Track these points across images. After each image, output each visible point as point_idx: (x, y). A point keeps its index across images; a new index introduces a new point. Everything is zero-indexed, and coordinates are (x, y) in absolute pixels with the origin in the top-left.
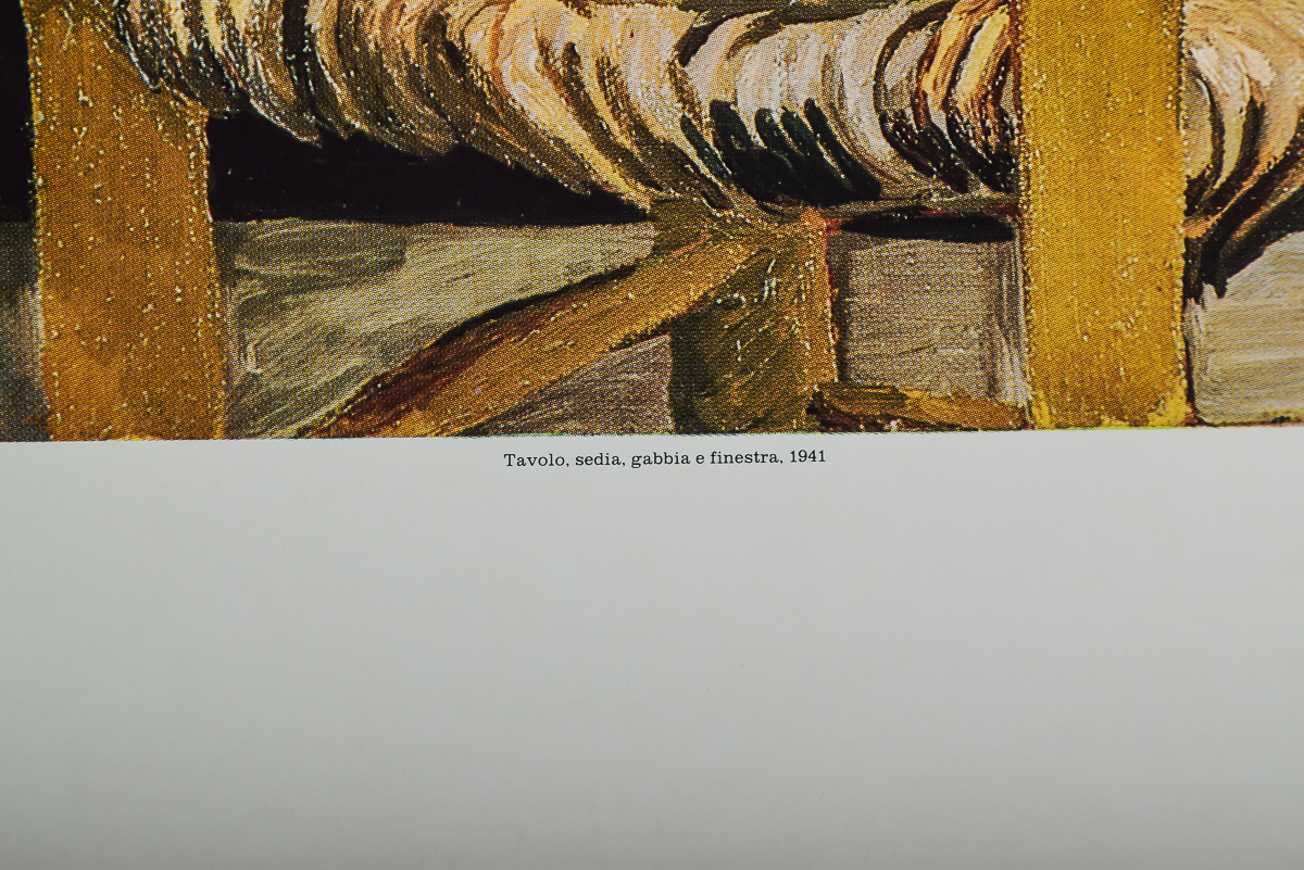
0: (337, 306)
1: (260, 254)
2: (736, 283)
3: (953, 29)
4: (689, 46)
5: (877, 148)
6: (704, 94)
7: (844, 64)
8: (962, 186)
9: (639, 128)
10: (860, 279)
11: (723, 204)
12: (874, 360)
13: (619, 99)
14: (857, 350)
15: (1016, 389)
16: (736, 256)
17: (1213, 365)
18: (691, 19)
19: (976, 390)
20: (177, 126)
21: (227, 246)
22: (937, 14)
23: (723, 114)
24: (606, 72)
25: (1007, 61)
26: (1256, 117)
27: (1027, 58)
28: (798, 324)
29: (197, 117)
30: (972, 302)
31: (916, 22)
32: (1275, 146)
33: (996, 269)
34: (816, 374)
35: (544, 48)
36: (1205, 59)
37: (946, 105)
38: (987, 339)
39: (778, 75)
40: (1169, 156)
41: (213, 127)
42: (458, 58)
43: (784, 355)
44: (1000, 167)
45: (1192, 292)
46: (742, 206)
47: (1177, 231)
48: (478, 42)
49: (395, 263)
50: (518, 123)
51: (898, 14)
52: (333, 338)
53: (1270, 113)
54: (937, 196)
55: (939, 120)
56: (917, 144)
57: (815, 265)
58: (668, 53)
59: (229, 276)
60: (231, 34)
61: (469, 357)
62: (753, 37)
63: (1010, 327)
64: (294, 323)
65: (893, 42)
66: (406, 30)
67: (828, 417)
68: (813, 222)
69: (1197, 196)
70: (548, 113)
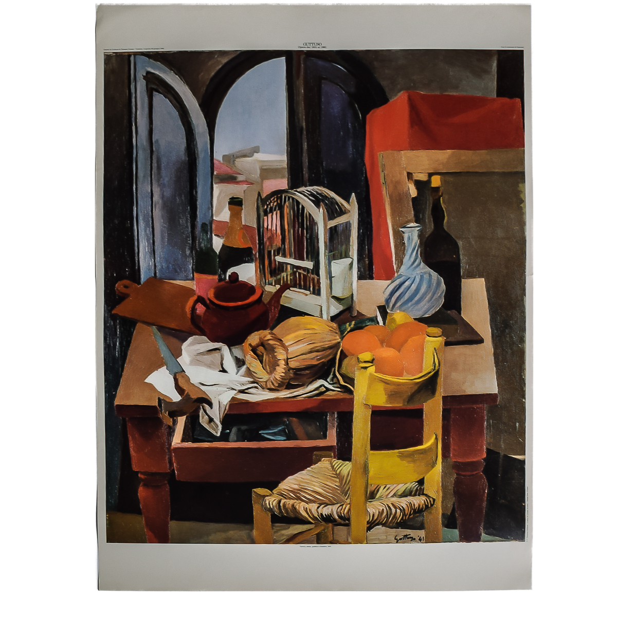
0: (284, 532)
1: (276, 527)
2: (323, 530)
3: (344, 506)
4: (318, 507)
5: (337, 517)
6: (320, 513)
7: (333, 509)
8: (345, 521)
9: (313, 516)
10: (335, 530)
11: (321, 522)
12: (336, 538)
13: (311, 512)
14: (335, 536)
15: (350, 541)
16: (323, 528)
17: (369, 538)
18: (318, 505)
19: (346, 540)
20: (268, 515)
21: (273, 526)
22: (343, 505)
23: (322, 514)
24: (310, 510)
25: (349, 510)
26: (373, 515)
27: (351, 509)
28: (328, 534)
29: (270, 514)
30: (346, 532)
31: (341, 506)
32: (375, 518)
33: (348, 529)
34: (331, 539)
35: (304, 508)
36: (368, 510)
37: (344, 514)
38: (347, 536)
39: (327, 510)
40: (365, 519)
41: (271, 515)
42: (295, 508)
43: (327, 537)
44: (349, 519)
45: (367, 531)
46: (323, 523)
47: (366, 526)
48: (297, 507)
49: (289, 528)
50: (301, 514)
51: (339, 505)
52: (283, 535)
53: (375, 515)
54: (342, 522)
55: (343, 515)
56: (340, 517)
57: (330, 528)
58: (316, 508)
59: (273, 529)
60: (273, 506)
61: (296, 537)
62: (324, 507)
63: (349, 535)
64: (279, 533)
65: (338, 507)
66: (290, 506)
67: (331, 543)
68: (330, 525)
69: (368, 522)
70: (304, 514)
